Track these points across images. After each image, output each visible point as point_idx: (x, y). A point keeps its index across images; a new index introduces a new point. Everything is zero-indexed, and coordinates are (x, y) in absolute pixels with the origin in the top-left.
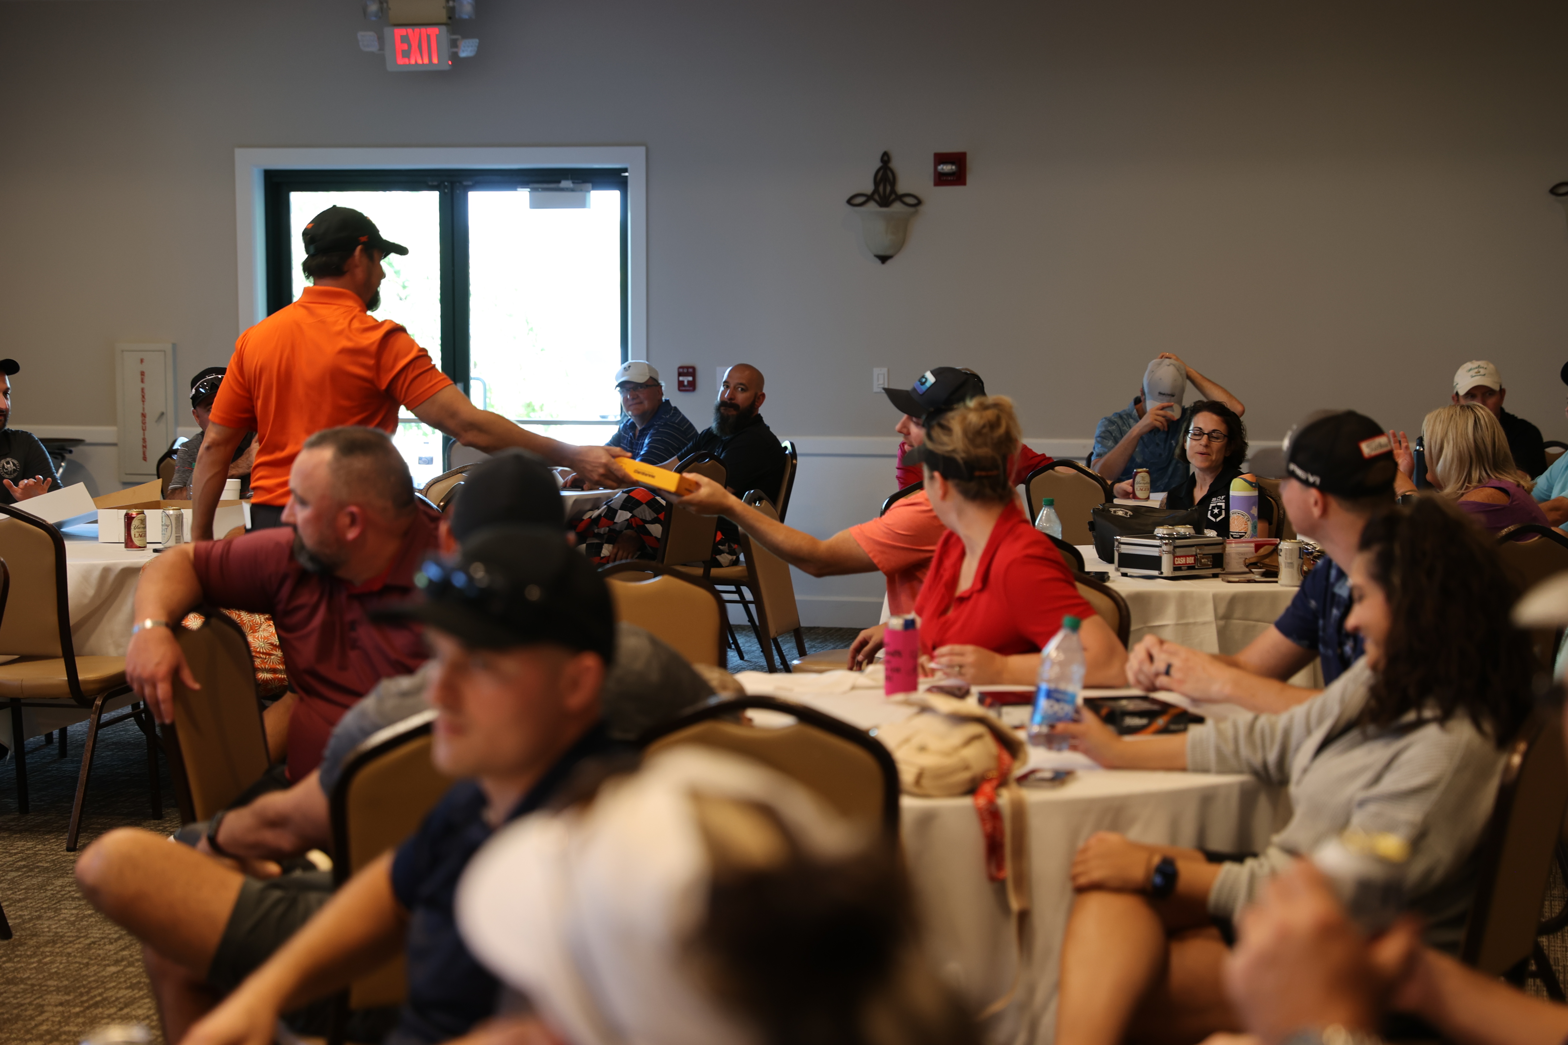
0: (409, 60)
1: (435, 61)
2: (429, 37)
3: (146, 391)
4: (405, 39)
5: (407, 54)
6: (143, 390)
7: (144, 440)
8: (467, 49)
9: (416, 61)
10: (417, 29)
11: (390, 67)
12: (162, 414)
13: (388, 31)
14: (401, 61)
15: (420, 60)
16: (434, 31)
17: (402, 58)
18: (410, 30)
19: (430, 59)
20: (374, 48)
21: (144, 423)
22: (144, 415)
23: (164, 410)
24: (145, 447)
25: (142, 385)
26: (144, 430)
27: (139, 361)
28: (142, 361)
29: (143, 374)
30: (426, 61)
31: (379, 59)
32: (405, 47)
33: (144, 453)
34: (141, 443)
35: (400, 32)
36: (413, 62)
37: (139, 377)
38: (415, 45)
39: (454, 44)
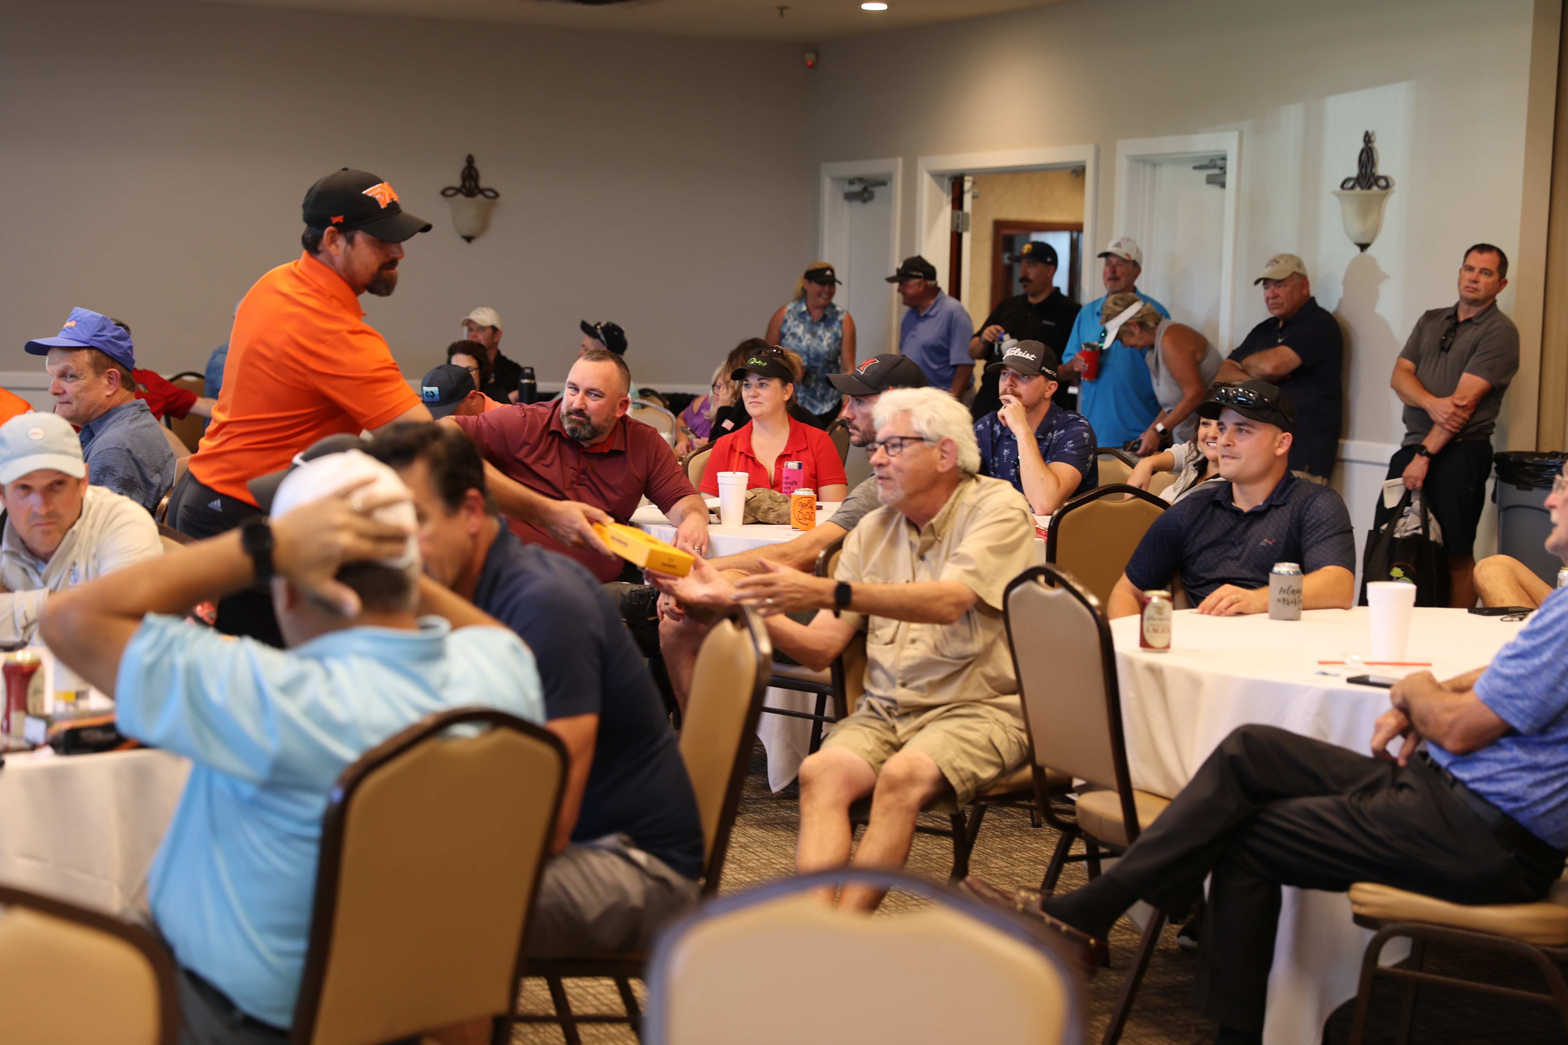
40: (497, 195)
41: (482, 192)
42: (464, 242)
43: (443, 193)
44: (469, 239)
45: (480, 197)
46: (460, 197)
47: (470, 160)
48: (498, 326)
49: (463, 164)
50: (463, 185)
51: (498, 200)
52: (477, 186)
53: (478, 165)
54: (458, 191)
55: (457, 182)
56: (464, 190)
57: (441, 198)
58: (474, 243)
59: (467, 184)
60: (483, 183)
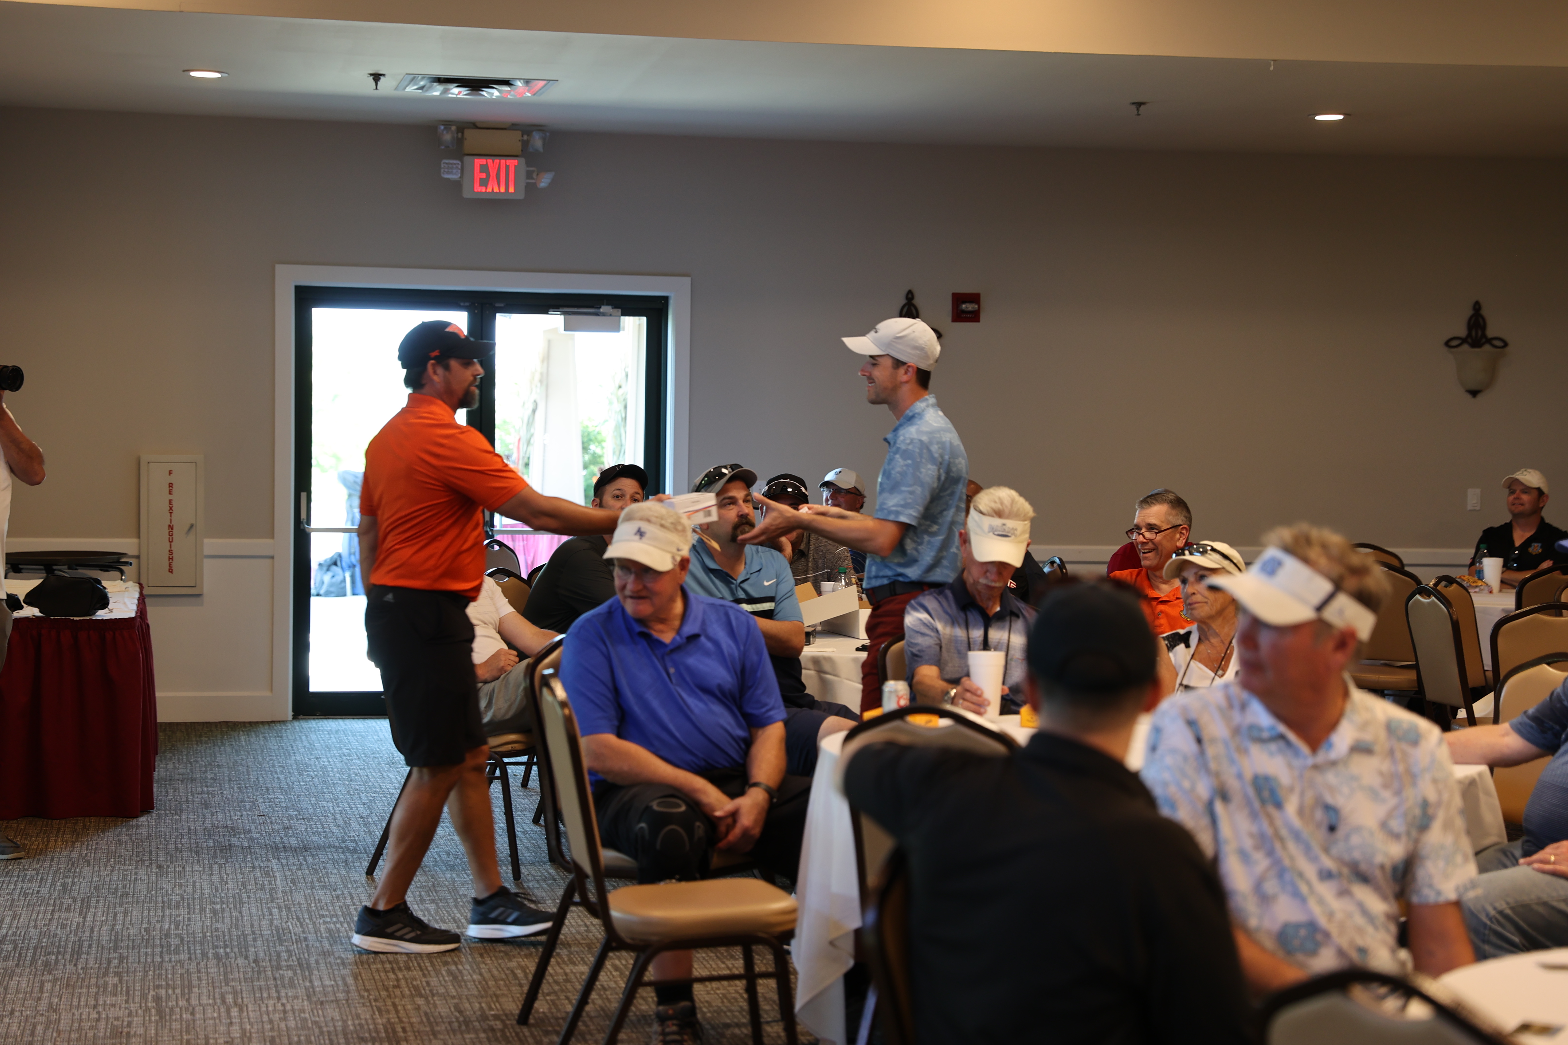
0: (486, 189)
1: (511, 190)
2: (507, 167)
3: (174, 503)
4: (484, 169)
5: (484, 183)
6: (170, 501)
7: (171, 552)
8: (544, 181)
9: (493, 190)
10: (497, 161)
11: (467, 194)
12: (192, 526)
13: (467, 159)
14: (478, 189)
15: (494, 189)
16: (512, 162)
17: (480, 186)
18: (490, 161)
19: (507, 188)
20: (454, 176)
21: (171, 534)
22: (171, 527)
23: (194, 522)
24: (171, 559)
25: (170, 497)
26: (171, 542)
27: (168, 473)
28: (170, 473)
29: (171, 485)
30: (503, 190)
31: (457, 185)
32: (484, 176)
33: (170, 565)
34: (167, 555)
35: (479, 161)
36: (489, 190)
37: (167, 489)
38: (493, 173)
39: (529, 175)
40: (1506, 344)
41: (1489, 341)
42: (1469, 397)
43: (1447, 344)
44: (1474, 393)
45: (1487, 347)
46: (1465, 347)
47: (1477, 306)
48: (1545, 489)
49: (1469, 312)
50: (1469, 335)
51: (1507, 349)
52: (1484, 335)
53: (1484, 312)
54: (1464, 341)
55: (1462, 332)
56: (1469, 340)
57: (1446, 349)
58: (1480, 397)
59: (1474, 333)
60: (1490, 333)
